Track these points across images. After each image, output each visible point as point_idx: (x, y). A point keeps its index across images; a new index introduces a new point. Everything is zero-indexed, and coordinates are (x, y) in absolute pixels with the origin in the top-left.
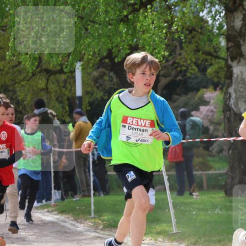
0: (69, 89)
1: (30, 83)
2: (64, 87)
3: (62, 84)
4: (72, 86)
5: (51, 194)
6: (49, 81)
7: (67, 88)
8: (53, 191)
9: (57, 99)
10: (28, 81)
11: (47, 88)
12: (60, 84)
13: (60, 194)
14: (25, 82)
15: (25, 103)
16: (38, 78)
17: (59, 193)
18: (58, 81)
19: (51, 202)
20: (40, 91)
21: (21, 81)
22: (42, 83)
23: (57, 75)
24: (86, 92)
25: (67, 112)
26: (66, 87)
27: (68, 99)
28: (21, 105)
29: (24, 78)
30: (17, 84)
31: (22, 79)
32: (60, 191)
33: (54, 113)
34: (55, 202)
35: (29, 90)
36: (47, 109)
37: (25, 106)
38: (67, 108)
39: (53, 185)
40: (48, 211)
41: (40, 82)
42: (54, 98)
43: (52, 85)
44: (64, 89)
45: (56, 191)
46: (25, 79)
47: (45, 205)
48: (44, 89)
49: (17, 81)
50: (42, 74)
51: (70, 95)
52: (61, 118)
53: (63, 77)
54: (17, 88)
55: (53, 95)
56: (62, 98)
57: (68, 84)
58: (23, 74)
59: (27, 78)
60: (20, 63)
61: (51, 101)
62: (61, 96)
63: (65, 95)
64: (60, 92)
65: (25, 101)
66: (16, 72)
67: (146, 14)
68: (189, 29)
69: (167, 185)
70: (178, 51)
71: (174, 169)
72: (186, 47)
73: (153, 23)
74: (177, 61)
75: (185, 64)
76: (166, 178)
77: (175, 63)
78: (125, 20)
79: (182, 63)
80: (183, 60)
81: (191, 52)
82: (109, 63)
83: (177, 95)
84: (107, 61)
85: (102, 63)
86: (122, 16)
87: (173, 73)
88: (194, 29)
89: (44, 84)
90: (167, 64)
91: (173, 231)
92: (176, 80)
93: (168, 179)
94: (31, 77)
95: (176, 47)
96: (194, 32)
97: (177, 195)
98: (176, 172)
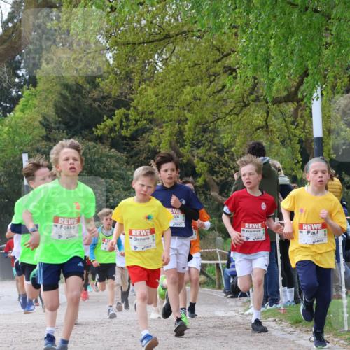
0: (301, 126)
1: (240, 117)
2: (293, 123)
3: (291, 119)
4: (305, 123)
5: (278, 292)
6: (270, 114)
7: (297, 126)
8: (281, 289)
9: (283, 142)
10: (237, 115)
11: (267, 126)
12: (286, 119)
13: (293, 294)
14: (233, 116)
15: (233, 149)
16: (252, 109)
17: (291, 292)
18: (283, 114)
19: (278, 306)
20: (257, 129)
21: (227, 114)
22: (258, 116)
23: (283, 104)
24: (328, 131)
25: (298, 162)
26: (296, 123)
27: (300, 142)
28: (227, 153)
29: (231, 111)
30: (219, 122)
31: (227, 112)
32: (293, 289)
33: (278, 165)
34: (285, 306)
35: (238, 129)
36: (268, 158)
37: (233, 155)
38: (299, 156)
39: (281, 279)
40: (275, 321)
41: (256, 115)
42: (278, 141)
43: (275, 121)
44: (294, 127)
45: (286, 288)
46: (233, 112)
47: (269, 310)
48: (262, 128)
49: (220, 115)
50: (258, 103)
51: (303, 136)
52: (289, 172)
53: (291, 107)
54: (220, 126)
55: (276, 137)
56: (291, 141)
57: (299, 118)
58: (229, 104)
59: (236, 110)
60: (224, 87)
61: (274, 146)
62: (289, 138)
63: (295, 136)
64: (286, 131)
65: (234, 146)
66: (218, 101)
89: (262, 119)
94: (242, 108)
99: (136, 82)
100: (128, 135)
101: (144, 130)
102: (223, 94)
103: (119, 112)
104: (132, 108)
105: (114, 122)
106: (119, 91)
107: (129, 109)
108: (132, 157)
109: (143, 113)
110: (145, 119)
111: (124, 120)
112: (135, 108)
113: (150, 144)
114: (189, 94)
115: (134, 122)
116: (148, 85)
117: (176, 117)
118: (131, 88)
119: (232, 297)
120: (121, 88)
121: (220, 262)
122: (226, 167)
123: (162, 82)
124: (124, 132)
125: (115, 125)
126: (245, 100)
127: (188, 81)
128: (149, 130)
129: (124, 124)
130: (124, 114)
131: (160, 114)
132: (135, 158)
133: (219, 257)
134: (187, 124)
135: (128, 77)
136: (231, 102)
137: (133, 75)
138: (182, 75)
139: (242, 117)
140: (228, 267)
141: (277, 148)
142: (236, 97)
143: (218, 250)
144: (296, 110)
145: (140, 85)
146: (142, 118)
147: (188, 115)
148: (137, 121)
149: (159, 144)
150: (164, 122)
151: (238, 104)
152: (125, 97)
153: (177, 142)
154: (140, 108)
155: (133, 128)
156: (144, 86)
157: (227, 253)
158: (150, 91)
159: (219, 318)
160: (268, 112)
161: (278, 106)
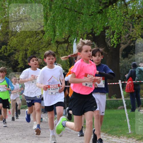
0: (69, 52)
2: (67, 51)
3: (66, 49)
4: (71, 51)
7: (68, 52)
11: (57, 52)
13: (65, 112)
14: (45, 48)
16: (52, 46)
18: (63, 48)
21: (43, 48)
23: (63, 44)
25: (68, 65)
29: (44, 46)
30: (40, 50)
32: (65, 110)
36: (57, 63)
38: (69, 63)
41: (53, 48)
43: (60, 50)
44: (67, 52)
46: (45, 47)
49: (40, 48)
52: (65, 68)
53: (66, 45)
54: (40, 52)
57: (69, 49)
58: (43, 44)
59: (46, 46)
60: (42, 38)
64: (64, 54)
67: (113, 8)
68: (138, 16)
69: (125, 105)
70: (131, 29)
71: (129, 97)
72: (136, 27)
73: (117, 13)
74: (131, 35)
75: (135, 36)
76: (124, 102)
77: (129, 36)
78: (101, 12)
79: (133, 36)
80: (134, 34)
81: (139, 29)
82: (92, 37)
83: (131, 54)
84: (90, 35)
85: (88, 37)
86: (99, 10)
87: (129, 42)
88: (140, 17)
89: (55, 49)
90: (125, 36)
91: (129, 132)
92: (130, 46)
93: (126, 102)
94: (48, 46)
95: (130, 27)
96: (140, 18)
97: (131, 111)
98: (130, 98)
99: (10, 36)
100: (7, 55)
101: (13, 53)
102: (41, 40)
103: (3, 47)
104: (8, 46)
105: (2, 50)
106: (4, 39)
107: (7, 46)
108: (8, 63)
109: (12, 47)
110: (13, 49)
111: (5, 50)
112: (9, 45)
113: (15, 58)
114: (28, 41)
115: (9, 51)
116: (14, 37)
117: (24, 49)
118: (8, 38)
120: (4, 38)
123: (19, 36)
124: (5, 54)
125: (2, 52)
126: (49, 42)
127: (28, 36)
128: (15, 53)
129: (5, 51)
130: (5, 48)
131: (19, 47)
132: (9, 63)
134: (28, 51)
135: (7, 34)
137: (9, 33)
138: (27, 34)
139: (48, 49)
142: (46, 42)
144: (68, 46)
145: (11, 37)
146: (12, 49)
147: (29, 48)
148: (10, 50)
149: (18, 58)
150: (20, 50)
151: (47, 44)
152: (6, 41)
153: (25, 58)
154: (11, 45)
155: (8, 53)
156: (12, 37)
158: (15, 39)
160: (57, 47)
161: (61, 45)
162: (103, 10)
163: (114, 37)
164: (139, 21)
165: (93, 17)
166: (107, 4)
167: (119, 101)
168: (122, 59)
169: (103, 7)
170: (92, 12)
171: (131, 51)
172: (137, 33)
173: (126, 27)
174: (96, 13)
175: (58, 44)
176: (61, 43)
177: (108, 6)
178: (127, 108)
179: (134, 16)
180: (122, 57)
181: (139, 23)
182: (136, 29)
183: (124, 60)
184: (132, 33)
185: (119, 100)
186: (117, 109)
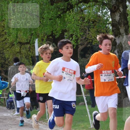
0: (32, 52)
1: (11, 49)
2: (29, 51)
3: (28, 50)
4: (33, 51)
6: (21, 48)
7: (30, 52)
9: (26, 57)
10: (10, 48)
11: (20, 52)
14: (9, 49)
15: (9, 59)
16: (15, 46)
18: (26, 48)
20: (17, 53)
21: (7, 48)
22: (17, 49)
23: (26, 45)
25: (31, 64)
27: (32, 57)
29: (8, 47)
30: (5, 50)
31: (7, 47)
35: (11, 53)
37: (9, 61)
38: (31, 62)
41: (17, 48)
42: (24, 57)
43: (23, 50)
44: (29, 52)
49: (5, 48)
50: (18, 44)
51: (32, 55)
53: (28, 46)
54: (5, 52)
55: (23, 55)
56: (28, 57)
57: (31, 50)
58: (7, 44)
59: (10, 47)
60: (6, 39)
61: (23, 58)
62: (28, 56)
63: (30, 55)
64: (27, 53)
65: (9, 58)
66: (4, 44)
67: (70, 14)
68: (93, 21)
69: (86, 102)
70: (87, 32)
71: (89, 93)
72: (91, 30)
73: (74, 18)
74: (87, 37)
75: (91, 38)
76: (85, 98)
77: (86, 38)
78: (59, 17)
79: (89, 38)
80: (90, 37)
81: (94, 32)
82: (52, 39)
83: (88, 54)
84: (51, 37)
85: (49, 38)
86: (58, 15)
87: (86, 43)
88: (95, 21)
89: (19, 49)
90: (82, 38)
91: (91, 127)
92: (87, 47)
93: (86, 99)
94: (12, 46)
95: (86, 30)
96: (95, 23)
97: (92, 107)
98: (90, 95)
102: (5, 41)
119: (9, 109)
121: (5, 97)
122: (7, 65)
126: (13, 43)
133: (5, 95)
136: (8, 44)
139: (12, 49)
140: (8, 99)
141: (24, 59)
143: (4, 93)
144: (30, 47)
151: (11, 45)
157: (7, 94)
159: (4, 116)
160: (21, 47)
161: (24, 45)
162: (62, 15)
163: (73, 38)
164: (95, 25)
165: (52, 21)
166: (65, 10)
167: (79, 98)
168: (81, 59)
169: (62, 12)
170: (52, 17)
171: (89, 51)
172: (93, 35)
173: (83, 30)
174: (55, 17)
175: (21, 44)
176: (24, 44)
177: (66, 12)
178: (88, 103)
179: (90, 21)
180: (80, 57)
181: (94, 27)
182: (91, 32)
183: (82, 60)
184: (88, 35)
185: (79, 96)
186: (78, 105)
